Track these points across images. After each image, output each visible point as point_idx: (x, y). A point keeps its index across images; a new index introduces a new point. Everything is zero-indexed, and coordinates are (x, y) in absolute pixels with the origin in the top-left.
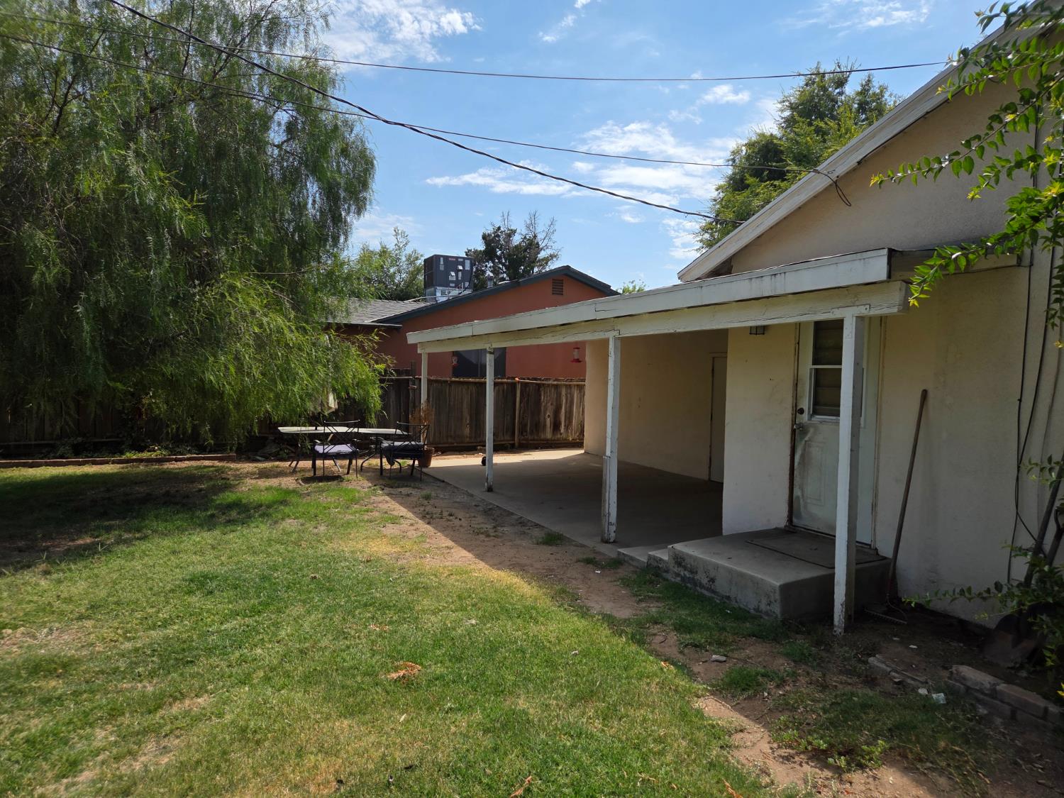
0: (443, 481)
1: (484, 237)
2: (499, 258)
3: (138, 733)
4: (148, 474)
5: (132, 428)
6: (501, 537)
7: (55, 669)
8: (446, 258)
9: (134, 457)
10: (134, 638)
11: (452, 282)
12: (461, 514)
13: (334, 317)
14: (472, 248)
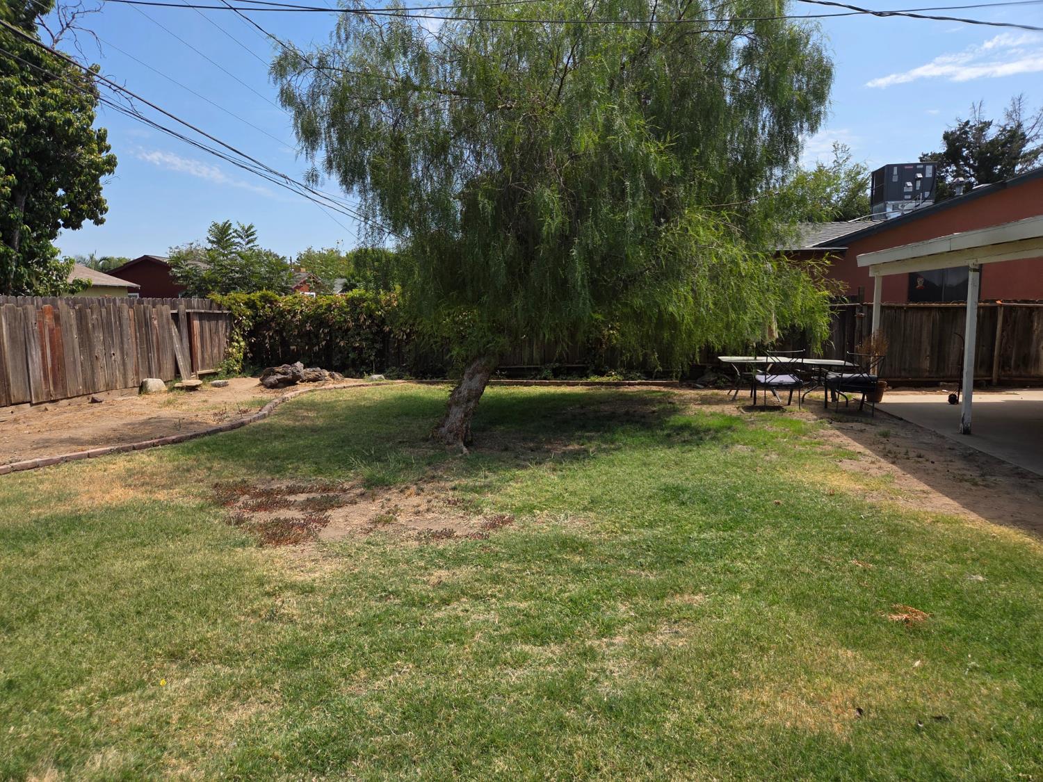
0: (901, 419)
1: (946, 137)
2: (966, 159)
3: (651, 614)
4: (610, 395)
5: (595, 355)
6: (993, 487)
7: (578, 548)
8: (901, 167)
9: (597, 381)
10: (629, 533)
11: (908, 193)
12: (933, 457)
13: (784, 244)
14: (929, 151)
